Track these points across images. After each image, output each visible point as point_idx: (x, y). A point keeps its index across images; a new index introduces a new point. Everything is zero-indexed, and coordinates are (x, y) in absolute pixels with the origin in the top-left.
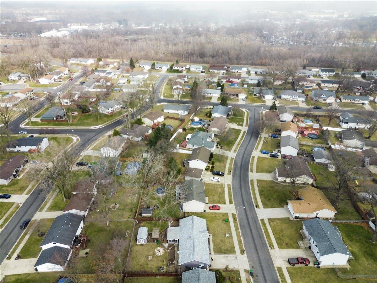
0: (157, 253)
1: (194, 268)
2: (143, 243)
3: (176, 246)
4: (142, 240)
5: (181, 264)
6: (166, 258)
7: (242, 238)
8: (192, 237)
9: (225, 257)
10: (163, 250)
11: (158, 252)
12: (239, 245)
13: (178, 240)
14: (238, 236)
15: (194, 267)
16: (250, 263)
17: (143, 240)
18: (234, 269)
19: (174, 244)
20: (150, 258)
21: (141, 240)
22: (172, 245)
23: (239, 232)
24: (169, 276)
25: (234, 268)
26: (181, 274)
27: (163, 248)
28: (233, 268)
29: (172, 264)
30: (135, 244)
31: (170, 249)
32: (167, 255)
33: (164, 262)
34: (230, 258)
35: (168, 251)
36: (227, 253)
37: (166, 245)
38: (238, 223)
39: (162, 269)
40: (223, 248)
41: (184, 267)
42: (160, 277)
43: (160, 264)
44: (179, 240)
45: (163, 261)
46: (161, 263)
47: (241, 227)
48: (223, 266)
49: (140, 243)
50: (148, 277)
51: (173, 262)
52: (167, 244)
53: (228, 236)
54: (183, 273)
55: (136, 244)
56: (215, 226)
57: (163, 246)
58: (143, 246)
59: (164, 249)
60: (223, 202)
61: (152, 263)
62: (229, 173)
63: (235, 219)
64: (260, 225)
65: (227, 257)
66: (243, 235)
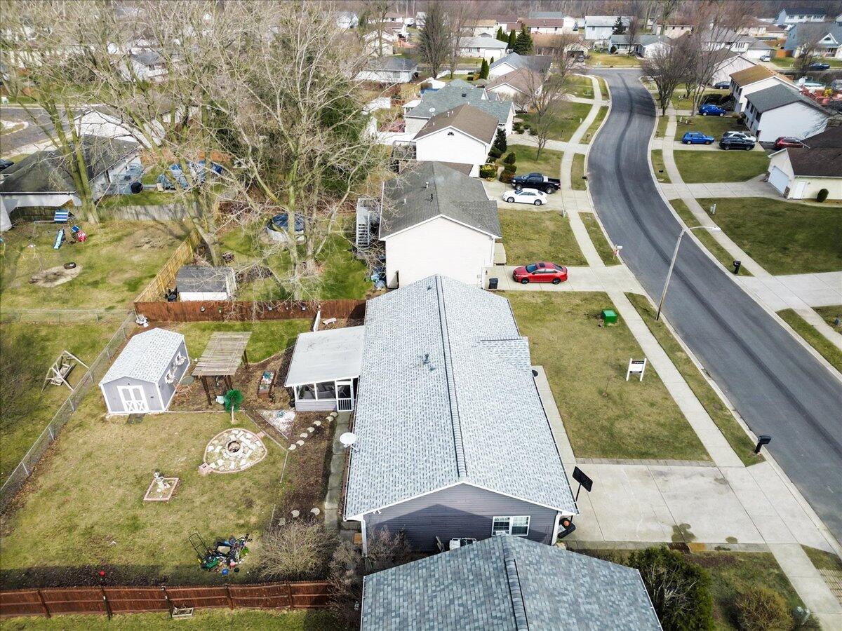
0: (220, 462)
1: (455, 544)
2: (147, 410)
3: (339, 420)
4: (136, 392)
5: (359, 517)
6: (274, 483)
7: (712, 383)
8: (436, 358)
9: (647, 474)
10: (259, 443)
11: (228, 454)
12: (714, 417)
13: (356, 381)
14: (690, 376)
15: (456, 536)
16: (824, 509)
17: (140, 387)
18: (735, 548)
19: (328, 413)
20: (161, 487)
21: (126, 392)
22: (321, 416)
23: (688, 361)
24: (272, 606)
25: (732, 540)
26: (357, 588)
27: (262, 434)
28: (722, 540)
29: (307, 517)
30: (94, 416)
31: (305, 435)
32: (283, 465)
33: (256, 509)
34: (684, 482)
35: (293, 447)
36: (654, 456)
37: (282, 420)
38: (668, 325)
39: (230, 556)
40: (622, 427)
41: (385, 535)
42: (205, 610)
43: (223, 522)
44: (360, 383)
45: (250, 504)
46: (232, 516)
47: (687, 338)
48: (654, 527)
49: (127, 412)
50: (110, 614)
51: (316, 511)
52: (290, 415)
53: (635, 376)
54: (370, 582)
55: (103, 420)
56: (554, 338)
57: (264, 424)
58: (141, 426)
59: (264, 439)
60: (572, 257)
61: (171, 519)
62: (577, 184)
63: (645, 312)
64: (786, 333)
65: (661, 474)
66: (712, 369)
